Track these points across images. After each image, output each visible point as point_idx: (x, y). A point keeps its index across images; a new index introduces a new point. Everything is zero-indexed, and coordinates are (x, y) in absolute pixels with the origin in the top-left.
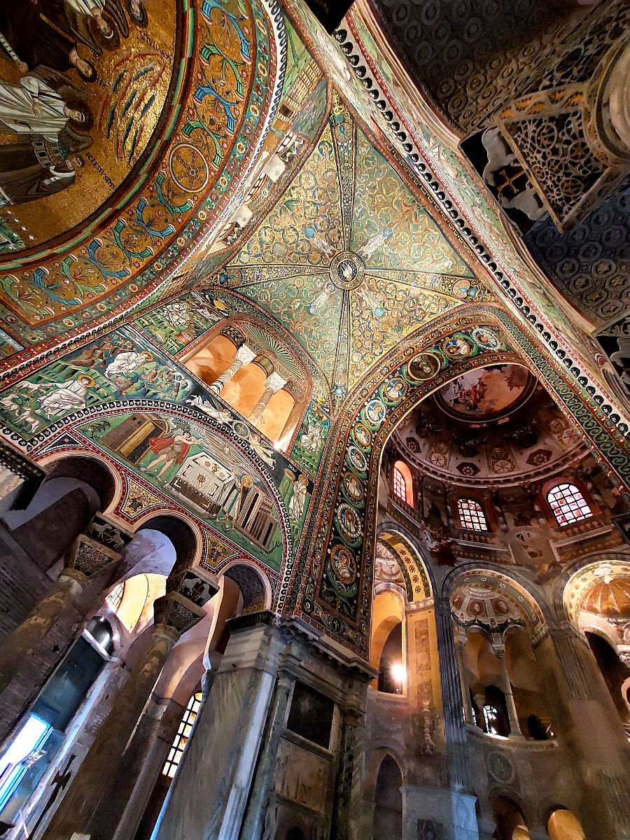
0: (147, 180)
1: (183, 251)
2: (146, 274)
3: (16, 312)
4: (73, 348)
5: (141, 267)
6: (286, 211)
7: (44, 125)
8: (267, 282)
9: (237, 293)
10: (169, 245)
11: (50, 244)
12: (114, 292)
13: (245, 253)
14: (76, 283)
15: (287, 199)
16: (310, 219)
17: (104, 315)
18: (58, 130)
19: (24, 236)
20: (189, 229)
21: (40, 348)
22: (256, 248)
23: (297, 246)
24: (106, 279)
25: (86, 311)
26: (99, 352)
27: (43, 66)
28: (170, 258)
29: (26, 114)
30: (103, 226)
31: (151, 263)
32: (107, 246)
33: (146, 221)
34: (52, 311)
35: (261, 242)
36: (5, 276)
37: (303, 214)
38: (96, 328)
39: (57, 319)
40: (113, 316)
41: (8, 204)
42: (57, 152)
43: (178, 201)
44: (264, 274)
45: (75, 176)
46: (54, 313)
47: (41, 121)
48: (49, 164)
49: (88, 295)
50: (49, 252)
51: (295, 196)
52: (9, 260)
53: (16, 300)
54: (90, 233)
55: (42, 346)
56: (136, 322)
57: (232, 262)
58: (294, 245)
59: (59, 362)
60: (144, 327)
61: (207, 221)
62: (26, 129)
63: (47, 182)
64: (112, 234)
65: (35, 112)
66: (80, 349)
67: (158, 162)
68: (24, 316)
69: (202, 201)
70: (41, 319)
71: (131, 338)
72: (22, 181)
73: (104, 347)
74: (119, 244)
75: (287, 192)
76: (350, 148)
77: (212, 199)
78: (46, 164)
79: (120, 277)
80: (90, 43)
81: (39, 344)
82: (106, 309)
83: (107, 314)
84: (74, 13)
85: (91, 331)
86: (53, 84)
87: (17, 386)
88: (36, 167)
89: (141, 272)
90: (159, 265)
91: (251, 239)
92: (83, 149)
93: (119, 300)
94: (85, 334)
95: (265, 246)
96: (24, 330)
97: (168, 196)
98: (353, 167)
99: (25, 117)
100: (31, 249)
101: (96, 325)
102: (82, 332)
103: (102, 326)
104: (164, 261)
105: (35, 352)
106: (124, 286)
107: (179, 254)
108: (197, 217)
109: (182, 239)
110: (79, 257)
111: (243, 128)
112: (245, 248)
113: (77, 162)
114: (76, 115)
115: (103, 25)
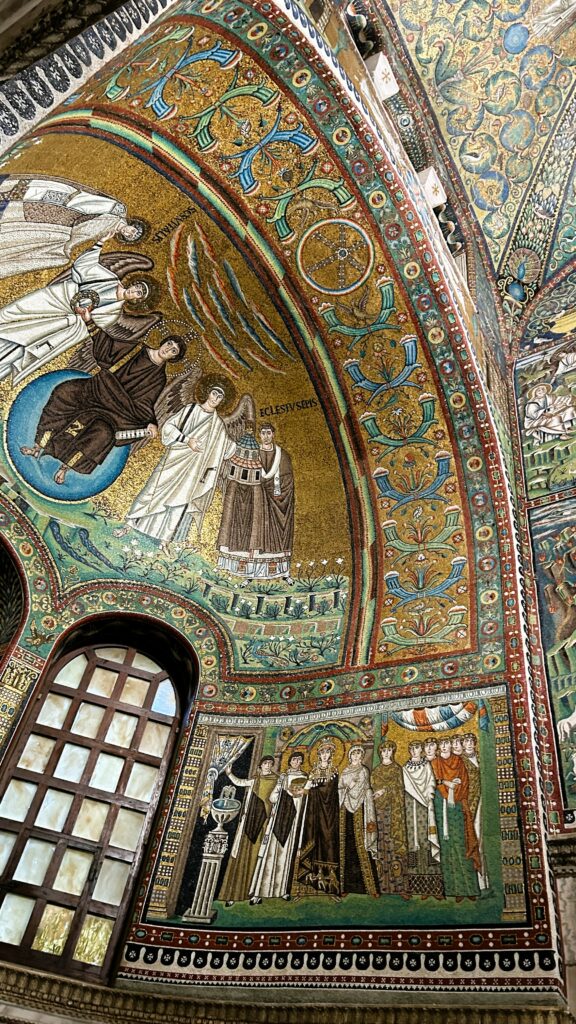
0: (324, 341)
1: (453, 341)
2: (461, 429)
3: (440, 654)
4: (534, 619)
5: (446, 430)
6: (451, 85)
7: (214, 448)
8: (566, 193)
9: (556, 273)
10: (430, 360)
11: (357, 544)
12: (467, 499)
13: (488, 218)
14: (428, 546)
15: (431, 75)
16: (490, 29)
17: (499, 537)
18: (223, 433)
19: (333, 569)
20: (423, 310)
21: (515, 666)
22: (490, 190)
23: (528, 84)
24: (440, 498)
25: (481, 562)
26: (560, 587)
27: (156, 404)
28: (454, 370)
29: (197, 463)
30: (360, 453)
31: (445, 409)
32: (392, 465)
33: (379, 379)
34: (457, 607)
35: (485, 173)
36: (380, 631)
37: (473, 45)
38: (518, 565)
39: (475, 609)
40: (507, 525)
41: (289, 560)
42: (247, 453)
43: (374, 304)
44: (546, 193)
45: (282, 450)
46: (463, 607)
47: (207, 451)
48: (258, 473)
49: (455, 542)
50: (366, 552)
51: (434, 52)
52: (361, 610)
53: (421, 641)
54: (364, 477)
55: (512, 660)
56: (532, 495)
57: (493, 256)
58: (524, 91)
59: (549, 656)
60: (548, 488)
61: (425, 266)
62: (213, 475)
63: (277, 492)
64: (377, 444)
65: (197, 450)
66: (541, 612)
67: (307, 309)
68: (451, 649)
69: (388, 258)
70: (465, 630)
71: (559, 522)
72: (267, 523)
73: (557, 573)
74: (396, 443)
75: (419, 69)
77: (393, 238)
78: (257, 478)
79: (449, 474)
80: (148, 324)
81: (507, 662)
82: (490, 529)
83: (500, 532)
84: (117, 327)
85: (519, 576)
86: (175, 406)
87: (561, 738)
88: (257, 492)
89: (455, 436)
90: (456, 397)
91: (469, 193)
92: (255, 417)
93: (485, 498)
94: (520, 588)
95: (495, 167)
96: (474, 664)
97: (358, 319)
99: (199, 467)
100: (356, 572)
101: (512, 561)
102: (514, 588)
103: (517, 553)
104: (454, 387)
105: (519, 676)
106: (464, 478)
107: (455, 350)
108: (411, 283)
109: (433, 331)
110: (390, 515)
111: (316, 117)
112: (481, 215)
113: (266, 435)
114: (215, 398)
115: (134, 293)
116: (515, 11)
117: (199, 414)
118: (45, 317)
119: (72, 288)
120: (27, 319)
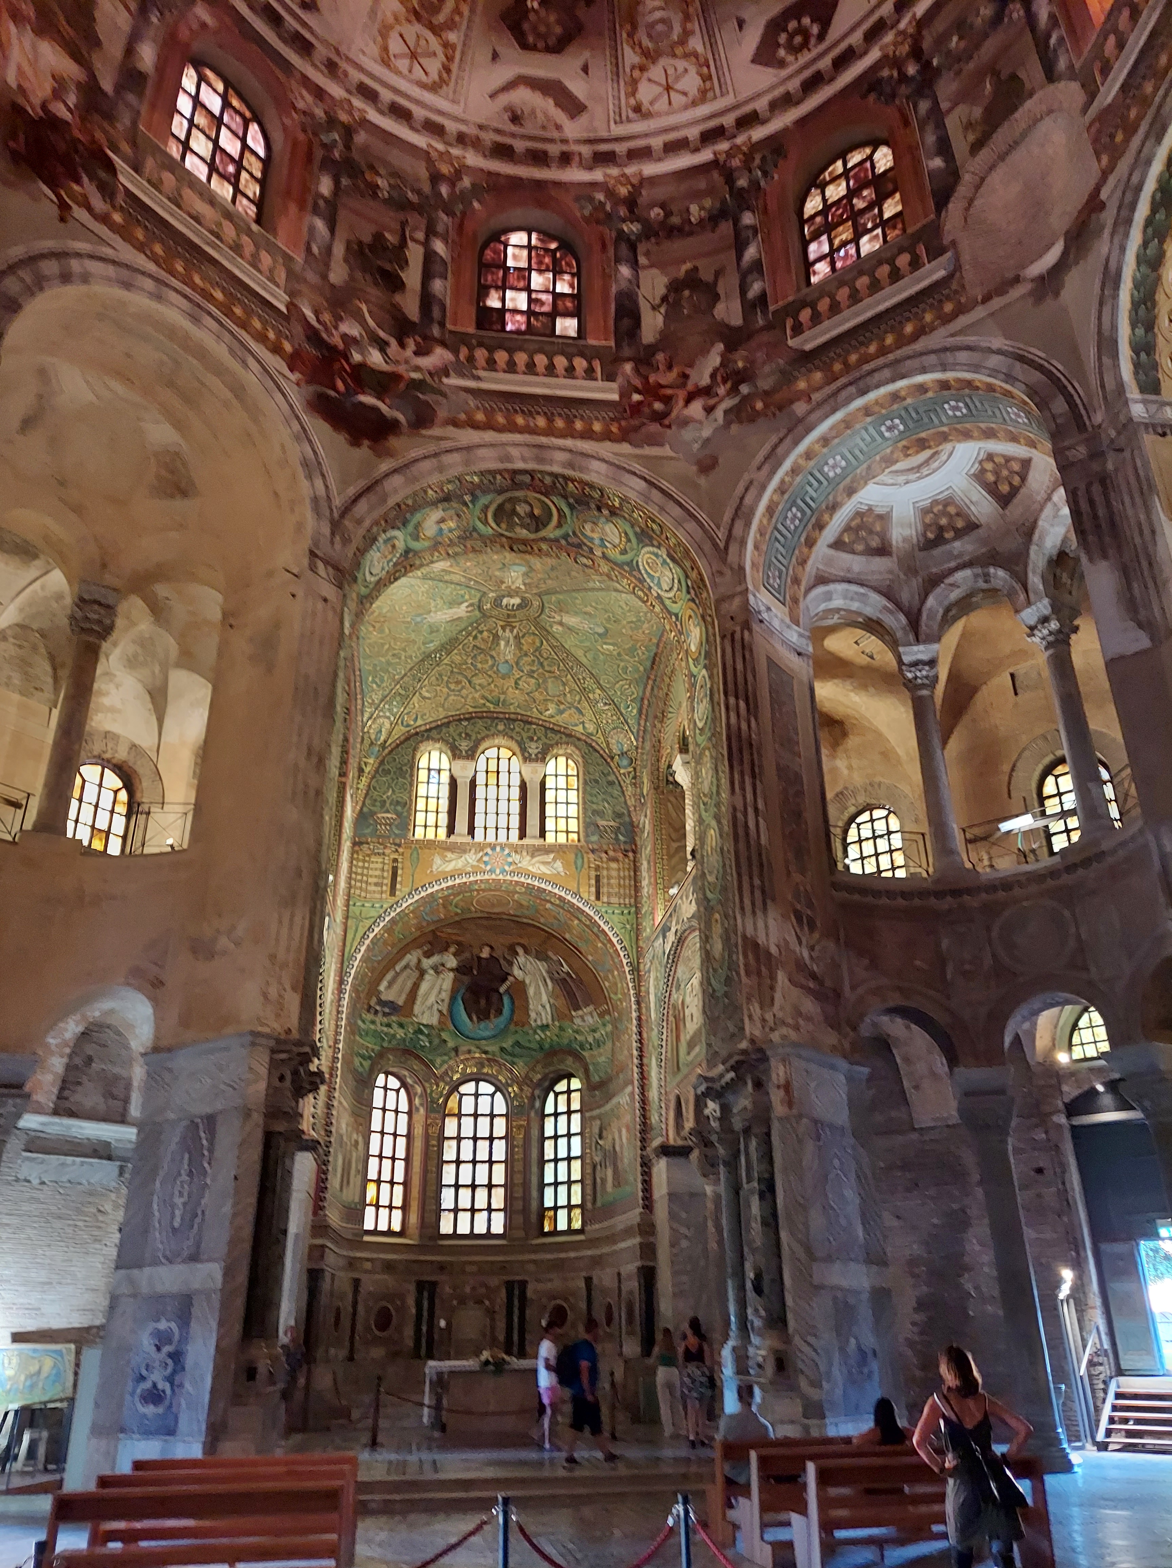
7: (538, 969)
10: (561, 908)
13: (584, 728)
18: (536, 961)
20: (540, 896)
27: (503, 969)
29: (538, 978)
33: (557, 922)
37: (492, 685)
42: (551, 965)
44: (596, 696)
57: (602, 746)
62: (548, 980)
63: (574, 976)
65: (534, 974)
69: (509, 892)
80: (468, 952)
84: (460, 962)
86: (511, 964)
97: (529, 909)
99: (540, 979)
109: (552, 900)
112: (580, 728)
113: (550, 954)
114: (520, 951)
115: (452, 949)
116: (490, 662)
117: (521, 959)
118: (432, 988)
119: (431, 972)
120: (427, 995)
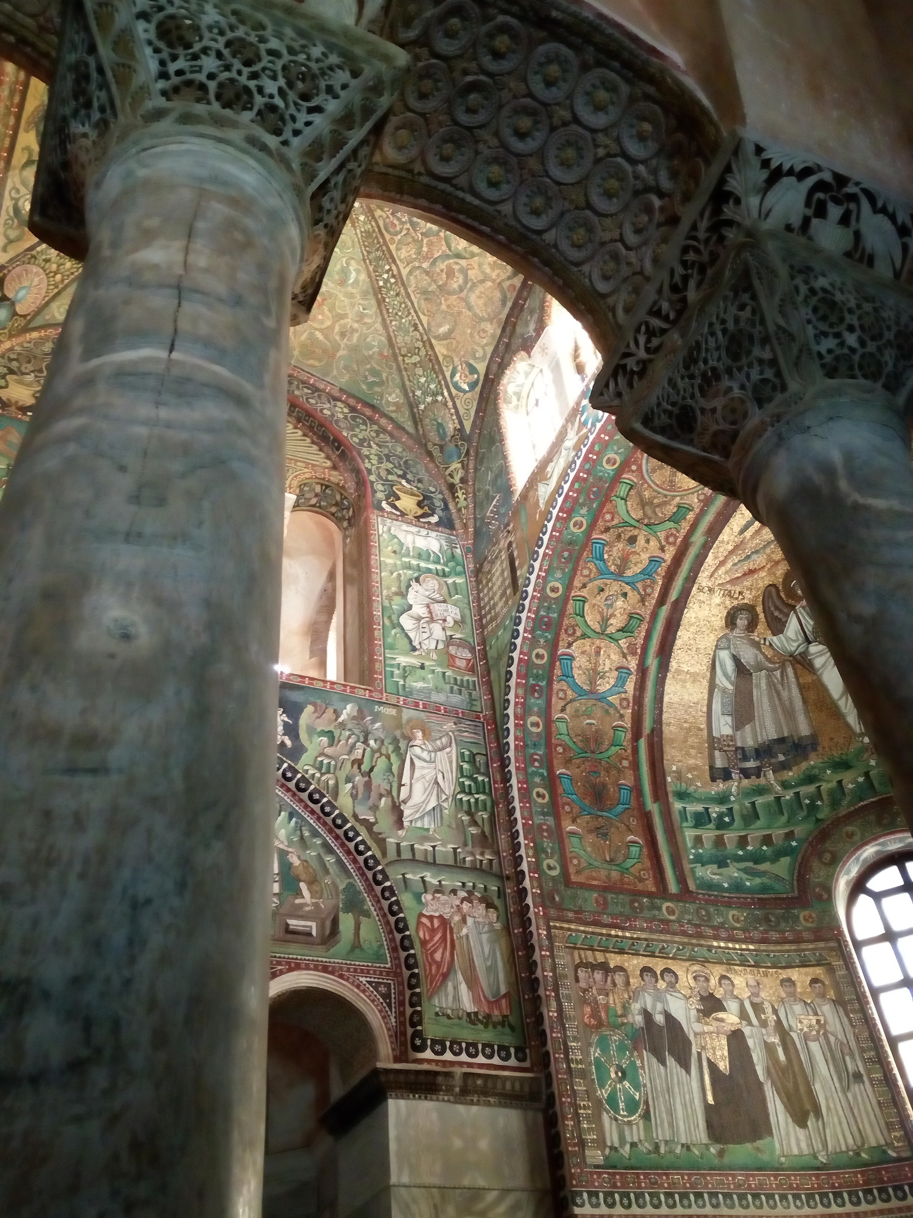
76: (418, 393)
98: (400, 358)
111: (575, 555)
